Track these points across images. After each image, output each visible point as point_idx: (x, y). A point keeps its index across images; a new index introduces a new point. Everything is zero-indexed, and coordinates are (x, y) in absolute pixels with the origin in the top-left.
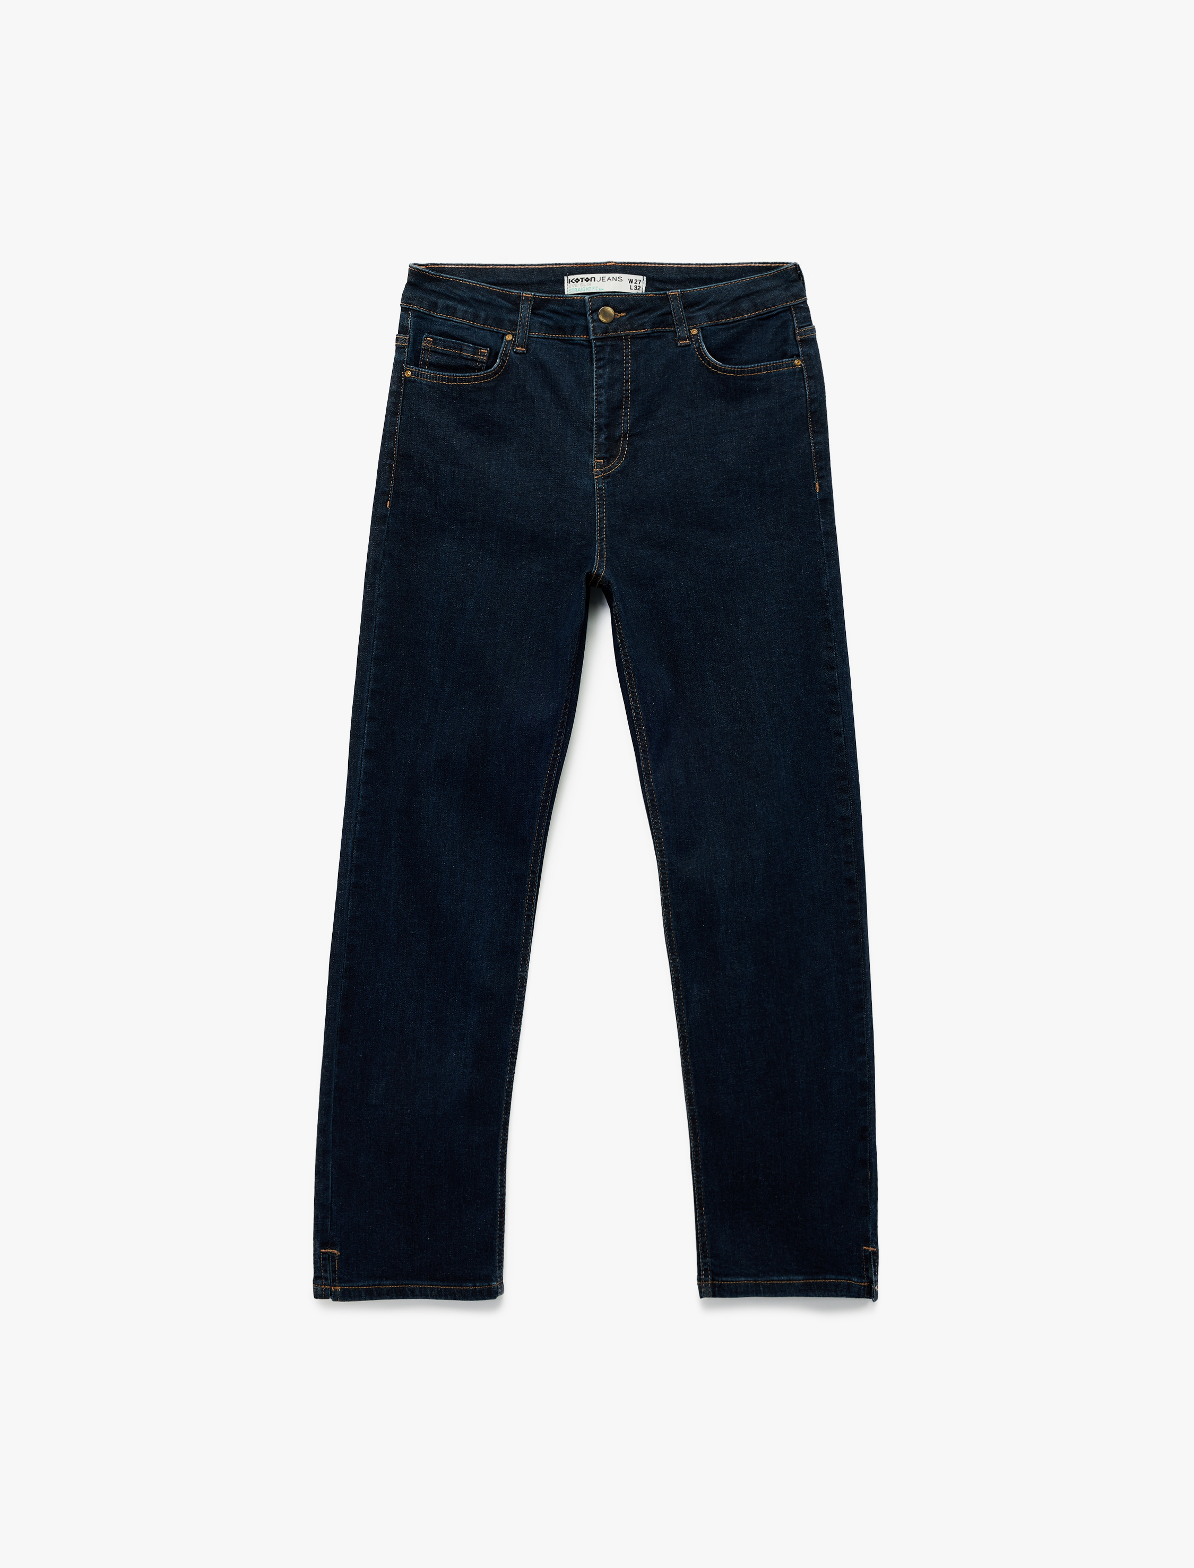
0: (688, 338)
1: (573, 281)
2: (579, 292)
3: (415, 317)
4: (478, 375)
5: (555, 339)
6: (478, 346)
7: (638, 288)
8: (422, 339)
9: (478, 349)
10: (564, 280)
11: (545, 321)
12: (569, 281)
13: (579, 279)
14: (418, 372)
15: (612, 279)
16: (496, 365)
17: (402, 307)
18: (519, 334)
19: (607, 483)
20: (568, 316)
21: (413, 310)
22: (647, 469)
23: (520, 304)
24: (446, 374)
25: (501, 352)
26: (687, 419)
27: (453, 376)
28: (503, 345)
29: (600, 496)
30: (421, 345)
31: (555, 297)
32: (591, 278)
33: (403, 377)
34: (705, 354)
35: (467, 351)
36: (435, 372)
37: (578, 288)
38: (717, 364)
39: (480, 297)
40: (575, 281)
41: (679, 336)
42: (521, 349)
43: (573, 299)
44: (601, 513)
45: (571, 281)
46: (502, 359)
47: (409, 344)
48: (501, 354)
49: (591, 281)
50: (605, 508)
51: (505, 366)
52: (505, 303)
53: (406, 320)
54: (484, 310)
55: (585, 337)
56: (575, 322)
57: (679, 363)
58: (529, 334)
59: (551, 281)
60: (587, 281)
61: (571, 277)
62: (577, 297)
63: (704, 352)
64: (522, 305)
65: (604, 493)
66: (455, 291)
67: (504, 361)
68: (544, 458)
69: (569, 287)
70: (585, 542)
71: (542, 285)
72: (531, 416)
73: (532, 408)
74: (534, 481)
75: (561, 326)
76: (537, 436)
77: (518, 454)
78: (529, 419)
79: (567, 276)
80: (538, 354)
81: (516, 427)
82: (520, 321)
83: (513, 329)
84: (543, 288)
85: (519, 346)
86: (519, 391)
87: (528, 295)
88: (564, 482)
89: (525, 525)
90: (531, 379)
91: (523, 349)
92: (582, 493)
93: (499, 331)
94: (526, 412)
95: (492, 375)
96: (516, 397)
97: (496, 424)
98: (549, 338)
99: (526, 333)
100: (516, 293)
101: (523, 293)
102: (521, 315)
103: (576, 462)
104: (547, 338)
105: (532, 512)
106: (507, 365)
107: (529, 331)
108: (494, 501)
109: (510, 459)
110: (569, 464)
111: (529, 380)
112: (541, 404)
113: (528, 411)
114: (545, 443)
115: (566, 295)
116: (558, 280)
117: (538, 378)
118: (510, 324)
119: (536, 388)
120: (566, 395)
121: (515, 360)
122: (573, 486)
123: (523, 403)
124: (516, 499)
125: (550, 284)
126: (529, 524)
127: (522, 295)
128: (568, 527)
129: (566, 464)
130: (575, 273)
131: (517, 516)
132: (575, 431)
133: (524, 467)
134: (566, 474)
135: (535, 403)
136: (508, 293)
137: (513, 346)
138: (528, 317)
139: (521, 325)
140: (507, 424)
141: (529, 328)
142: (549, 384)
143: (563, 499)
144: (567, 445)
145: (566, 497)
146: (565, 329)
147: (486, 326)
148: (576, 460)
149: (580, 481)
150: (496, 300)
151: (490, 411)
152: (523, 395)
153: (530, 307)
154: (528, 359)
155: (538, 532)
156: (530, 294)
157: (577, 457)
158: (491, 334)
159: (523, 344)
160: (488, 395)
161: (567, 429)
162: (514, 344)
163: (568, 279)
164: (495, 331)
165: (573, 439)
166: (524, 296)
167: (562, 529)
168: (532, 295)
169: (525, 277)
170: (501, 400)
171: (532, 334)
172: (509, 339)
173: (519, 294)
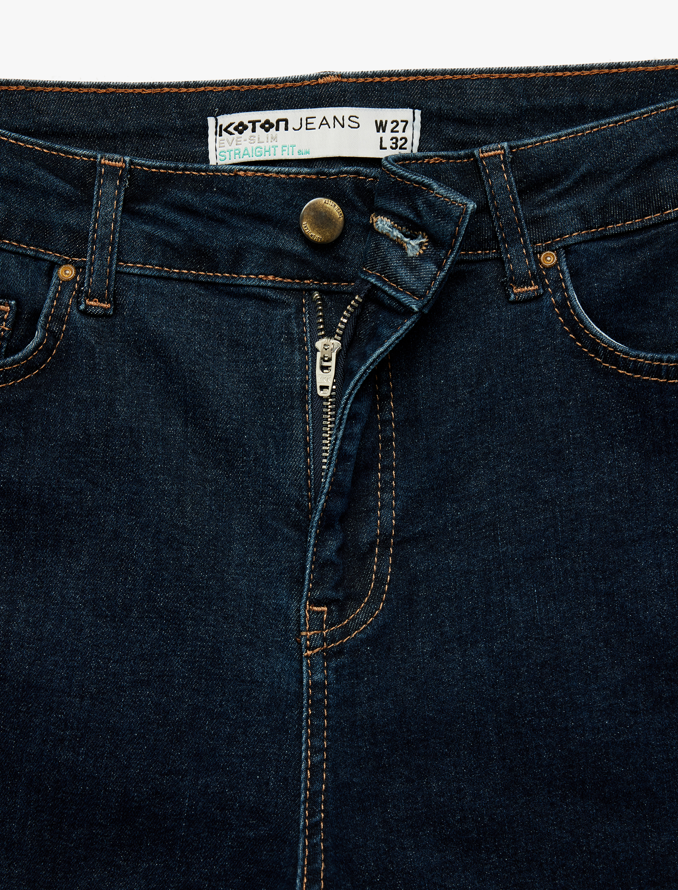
0: (534, 277)
1: (231, 129)
2: (246, 159)
5: (187, 281)
7: (400, 143)
10: (206, 128)
11: (160, 233)
12: (220, 130)
13: (246, 123)
15: (331, 123)
16: (31, 345)
18: (92, 264)
19: (336, 670)
20: (221, 222)
22: (442, 634)
23: (94, 185)
25: (45, 311)
26: (546, 502)
28: (51, 294)
29: (316, 704)
31: (185, 169)
32: (278, 121)
34: (582, 321)
37: (242, 148)
38: (616, 349)
40: (236, 129)
41: (512, 272)
42: (98, 304)
43: (236, 175)
44: (316, 750)
45: (226, 130)
46: (48, 330)
48: (46, 317)
49: (277, 129)
50: (327, 738)
51: (58, 349)
52: (57, 182)
55: (270, 278)
56: (241, 238)
57: (518, 348)
58: (117, 264)
59: (173, 129)
60: (267, 130)
61: (225, 120)
62: (245, 171)
63: (578, 315)
64: (100, 187)
65: (327, 697)
67: (53, 335)
68: (166, 596)
69: (220, 143)
70: (266, 830)
71: (152, 136)
72: (129, 482)
73: (132, 462)
74: (135, 660)
75: (208, 247)
76: (146, 537)
77: (90, 584)
78: (123, 490)
79: (215, 117)
80: (144, 318)
81: (88, 511)
82: (95, 231)
83: (78, 250)
84: (152, 145)
85: (92, 296)
86: (96, 416)
87: (114, 163)
88: (219, 664)
89: (103, 776)
90: (129, 384)
91: (104, 303)
92: (268, 698)
93: (41, 255)
94: (116, 472)
95: (21, 370)
96: (88, 430)
97: (32, 501)
98: (176, 280)
99: (111, 261)
100: (85, 156)
101: (102, 158)
102: (97, 214)
103: (254, 610)
104: (168, 279)
105: (126, 743)
106: (62, 345)
107: (118, 257)
108: (21, 711)
109: (68, 597)
110: (233, 616)
111: (124, 387)
112: (158, 452)
113: (121, 469)
114: (170, 558)
115: (214, 166)
116: (193, 126)
117: (148, 381)
118: (69, 237)
119: (142, 408)
120: (227, 429)
121: (82, 332)
122: (242, 675)
123: (108, 447)
124: (82, 707)
125: (169, 134)
126: (113, 776)
127: (100, 161)
128: (224, 788)
129: (225, 617)
130: (235, 106)
131: (82, 753)
132: (253, 526)
133: (107, 621)
134: (226, 644)
135: (141, 449)
136: (63, 156)
137: (78, 297)
138: (115, 222)
139: (98, 241)
140: (62, 503)
141: (118, 248)
142: (180, 400)
143: (214, 711)
144: (230, 564)
145: (221, 706)
146: (218, 257)
147: (7, 242)
148: (255, 605)
149: (263, 662)
150: (32, 174)
151: (13, 467)
152: (109, 425)
153: (119, 193)
154: (118, 329)
155: (139, 797)
156: (120, 160)
157: (256, 597)
158: (22, 262)
159: (103, 290)
160: (7, 424)
161: (229, 519)
162: (79, 291)
163: (217, 123)
164: (29, 256)
165: (246, 549)
166: (105, 164)
167: (204, 791)
168: (124, 161)
169: (108, 118)
170: (46, 438)
171: (125, 267)
172: (66, 276)
173: (92, 159)
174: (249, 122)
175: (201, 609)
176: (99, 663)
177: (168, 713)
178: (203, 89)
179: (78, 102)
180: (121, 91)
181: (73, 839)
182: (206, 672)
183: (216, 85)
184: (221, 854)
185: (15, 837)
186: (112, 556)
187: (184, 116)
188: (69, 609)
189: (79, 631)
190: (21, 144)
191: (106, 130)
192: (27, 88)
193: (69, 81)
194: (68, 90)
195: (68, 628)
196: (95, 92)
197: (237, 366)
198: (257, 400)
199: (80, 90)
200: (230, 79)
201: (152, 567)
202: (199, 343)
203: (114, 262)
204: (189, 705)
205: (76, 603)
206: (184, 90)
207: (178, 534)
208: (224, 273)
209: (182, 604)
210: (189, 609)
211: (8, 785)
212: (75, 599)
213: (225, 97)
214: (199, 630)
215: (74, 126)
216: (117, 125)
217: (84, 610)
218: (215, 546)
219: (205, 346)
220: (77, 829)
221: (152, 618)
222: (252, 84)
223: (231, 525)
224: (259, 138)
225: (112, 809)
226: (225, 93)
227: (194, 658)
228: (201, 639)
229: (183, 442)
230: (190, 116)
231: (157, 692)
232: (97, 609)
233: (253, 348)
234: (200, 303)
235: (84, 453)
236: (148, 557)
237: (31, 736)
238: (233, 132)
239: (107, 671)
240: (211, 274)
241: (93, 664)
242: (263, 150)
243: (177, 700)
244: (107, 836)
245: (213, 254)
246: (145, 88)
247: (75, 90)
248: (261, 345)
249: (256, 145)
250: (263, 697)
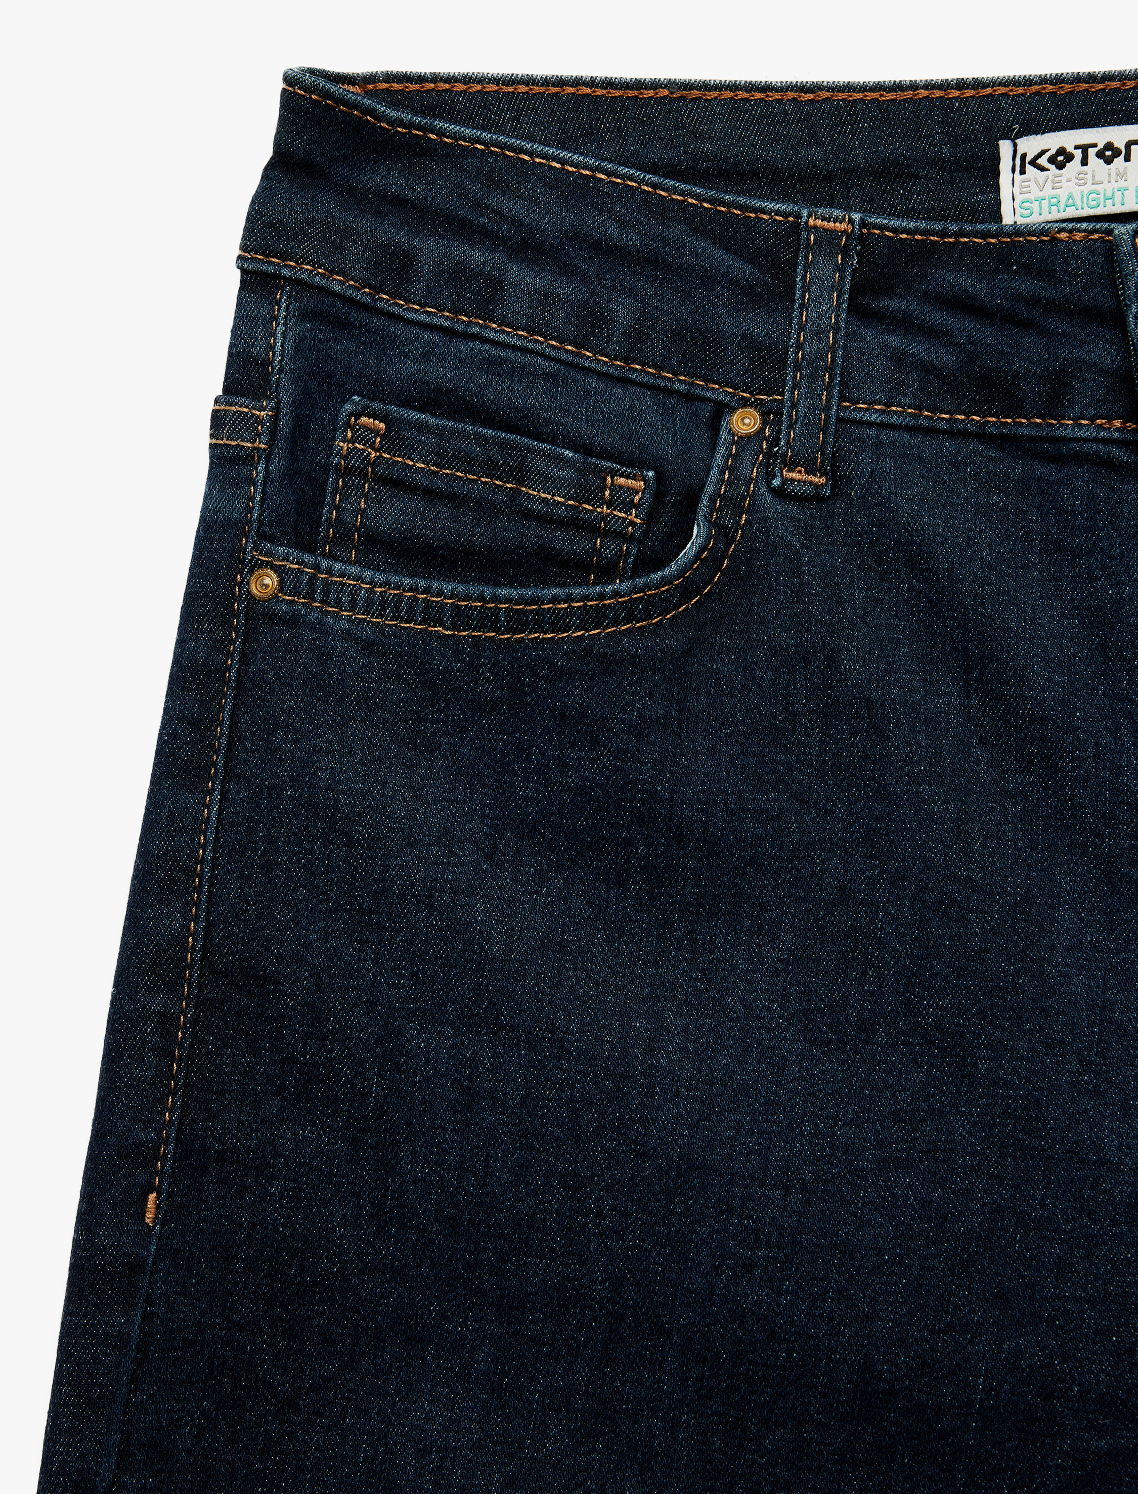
1: (1043, 161)
2: (1071, 213)
3: (304, 316)
4: (601, 596)
5: (967, 433)
6: (600, 456)
8: (334, 421)
9: (602, 474)
10: (996, 159)
12: (1022, 164)
13: (1070, 149)
14: (313, 577)
16: (690, 549)
17: (244, 272)
18: (794, 405)
20: (1027, 325)
21: (295, 282)
23: (795, 265)
24: (448, 588)
25: (709, 489)
27: (481, 598)
28: (719, 459)
30: (331, 447)
31: (960, 234)
33: (239, 599)
35: (546, 482)
36: (394, 579)
37: (1063, 194)
39: (613, 230)
40: (1052, 160)
42: (804, 477)
43: (1050, 242)
45: (1033, 163)
46: (715, 525)
47: (271, 443)
48: (712, 500)
51: (732, 558)
52: (729, 260)
53: (260, 331)
54: (632, 292)
55: (1117, 423)
56: (1063, 353)
58: (840, 408)
59: (936, 162)
61: (1030, 145)
64: (806, 268)
66: (495, 200)
67: (723, 533)
68: (938, 1005)
69: (1021, 187)
70: (1129, 1438)
71: (897, 176)
72: (868, 798)
73: (873, 762)
74: (883, 1121)
75: (1004, 371)
76: (899, 898)
77: (798, 983)
78: (857, 813)
79: (1013, 140)
80: (889, 501)
81: (792, 851)
82: (799, 346)
83: (767, 382)
84: (899, 193)
85: (794, 462)
86: (806, 679)
87: (832, 224)
88: (1039, 1130)
89: (826, 1334)
90: (863, 620)
91: (815, 475)
92: (1131, 1193)
93: (698, 391)
94: (843, 780)
95: (673, 596)
96: (793, 705)
97: (692, 832)
98: (944, 432)
99: (828, 400)
100: (778, 213)
101: (809, 216)
102: (801, 315)
103: (1100, 1032)
104: (931, 431)
105: (868, 1273)
106: (740, 551)
107: (840, 392)
108: (673, 1213)
109: (757, 1007)
110: (1062, 1042)
111: (854, 625)
112: (918, 743)
113: (852, 775)
114: (945, 935)
115: (1012, 225)
116: (971, 157)
117: (896, 616)
118: (751, 359)
119: (889, 663)
120: (1044, 700)
121: (777, 528)
122: (1082, 1151)
123: (829, 736)
124: (786, 1207)
125: (928, 172)
126: (844, 1334)
127: (807, 222)
128: (1051, 1359)
129: (1047, 1044)
130: (1049, 121)
131: (787, 1290)
132: (1094, 877)
133: (830, 1050)
134: (1050, 1092)
135: (888, 738)
136: (738, 215)
137: (768, 465)
138: (836, 331)
139: (805, 363)
140: (746, 837)
141: (841, 376)
142: (955, 649)
143: (1030, 1215)
144: (1053, 948)
145: (1044, 1206)
146: (1021, 389)
147: (638, 367)
148: (1101, 1021)
149: (1119, 1127)
150: (684, 246)
151: (660, 771)
152: (829, 696)
153: (842, 278)
154: (838, 522)
155: (891, 1373)
156: (844, 219)
157: (1104, 1007)
158: (664, 404)
159: (813, 452)
160: (651, 693)
161: (1049, 865)
162: (770, 454)
163: (1015, 151)
164: (677, 393)
165: (1081, 920)
166: (815, 227)
167: (1014, 1364)
168: (851, 221)
169: (820, 144)
170: (716, 719)
171: (854, 410)
172: (745, 428)
173: (791, 219)
174: (1076, 147)
175: (1003, 1028)
176: (817, 1125)
177: (946, 1218)
178: (989, 90)
179: (764, 116)
180: (841, 96)
181: (766, 1448)
182: (1014, 1143)
183: (1014, 85)
184: (1042, 1481)
185: (659, 1444)
186: (837, 932)
187: (955, 139)
188: (759, 1029)
189: (779, 1069)
190: (663, 193)
191: (815, 166)
192: (672, 93)
193: (748, 80)
194: (746, 95)
195: (759, 1062)
196: (795, 99)
197: (1058, 588)
198: (1096, 649)
199: (767, 96)
200: (1038, 73)
201: (912, 952)
202: (990, 546)
203: (835, 401)
204: (984, 1204)
205: (772, 1018)
206: (956, 93)
207: (959, 892)
208: (1033, 417)
209: (969, 1020)
210: (982, 1028)
211: (646, 1348)
212: (769, 1010)
213: (1031, 104)
214: (1001, 1067)
215: (757, 159)
216: (836, 156)
217: (787, 1030)
218: (1026, 913)
219: (999, 552)
220: (774, 1431)
221: (912, 1044)
222: (1079, 82)
223: (1054, 875)
224: (1093, 176)
225: (840, 1395)
226: (1029, 97)
227: (993, 1118)
228: (1005, 1084)
229: (962, 725)
230: (968, 139)
231: (924, 1179)
232: (811, 1029)
233: (1087, 554)
234: (988, 473)
235: (785, 746)
236: (905, 935)
237: (692, 1259)
238: (1047, 165)
239: (832, 1140)
240: (1009, 421)
241: (807, 1128)
242: (1102, 196)
243: (962, 1194)
244: (829, 1445)
245: (1014, 384)
246: (885, 90)
247: (758, 95)
248: (1102, 549)
249: (1089, 187)
250: (1122, 1191)
